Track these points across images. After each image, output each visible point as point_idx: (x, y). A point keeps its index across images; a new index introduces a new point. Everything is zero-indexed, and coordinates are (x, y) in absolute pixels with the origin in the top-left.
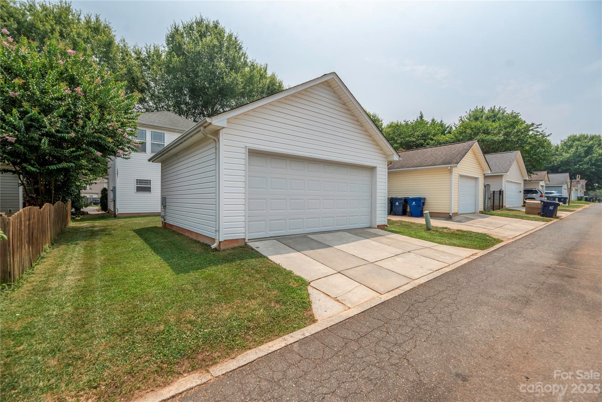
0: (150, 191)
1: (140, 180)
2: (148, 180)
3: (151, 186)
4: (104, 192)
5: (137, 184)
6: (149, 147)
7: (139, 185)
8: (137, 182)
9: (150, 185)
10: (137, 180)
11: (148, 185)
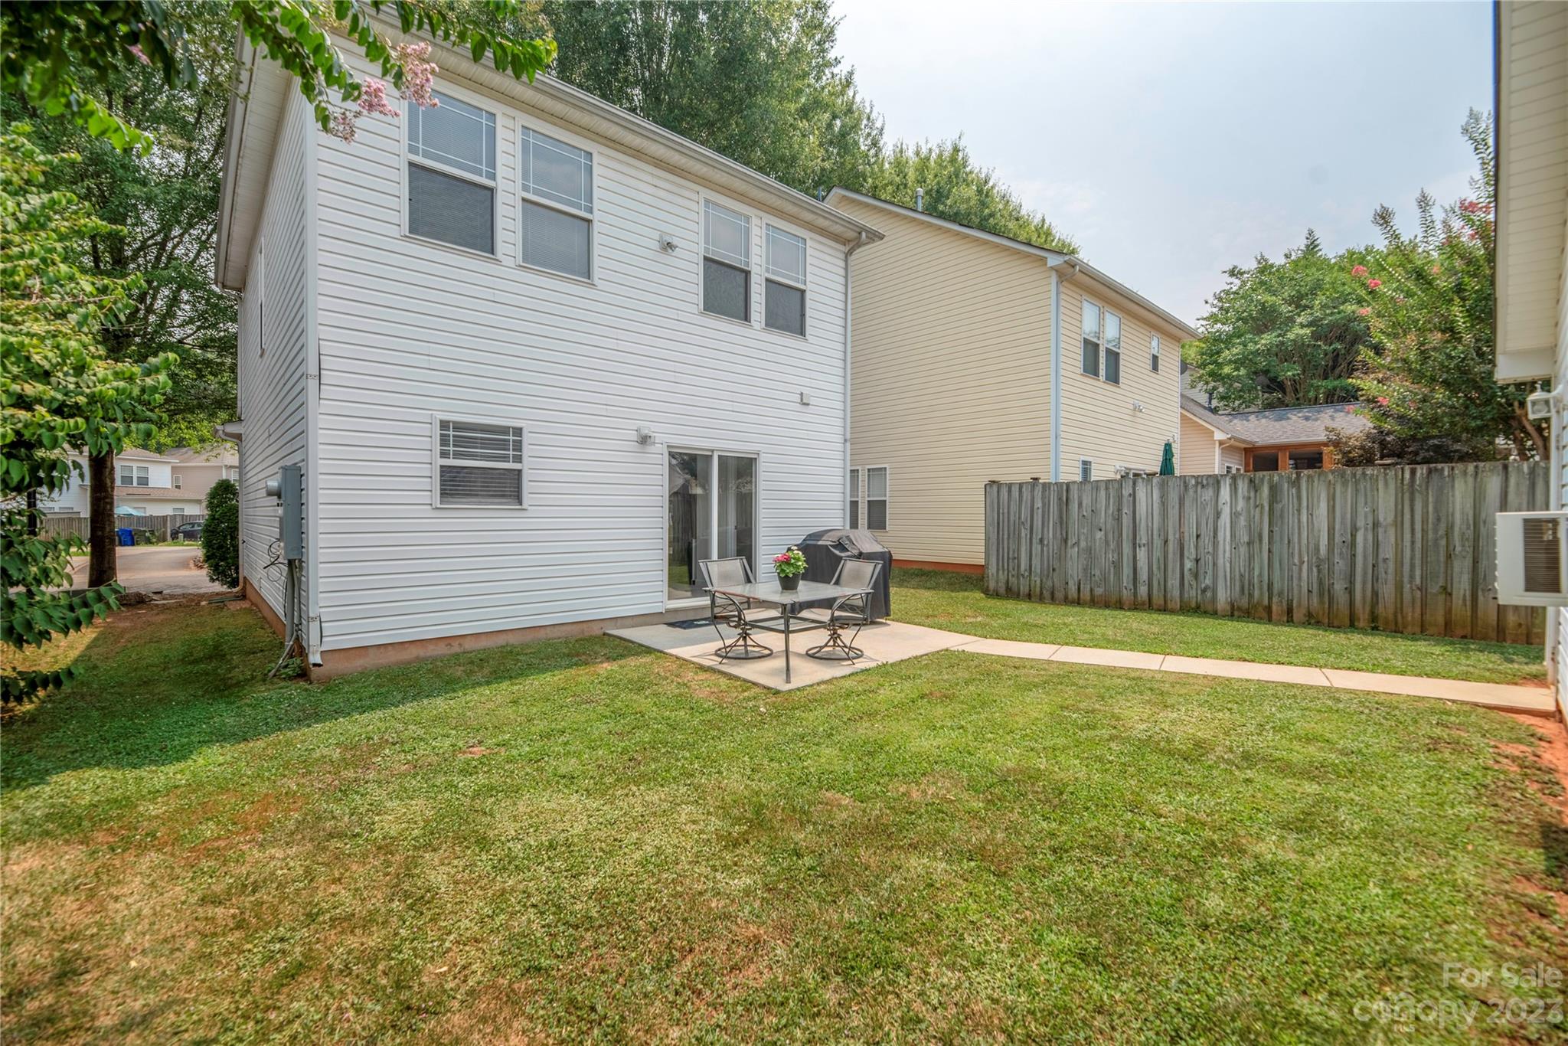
0: (518, 497)
1: (459, 426)
2: (504, 430)
3: (526, 466)
4: (224, 495)
5: (444, 454)
6: (511, 213)
7: (457, 455)
8: (444, 439)
9: (518, 459)
10: (444, 425)
11: (505, 459)
